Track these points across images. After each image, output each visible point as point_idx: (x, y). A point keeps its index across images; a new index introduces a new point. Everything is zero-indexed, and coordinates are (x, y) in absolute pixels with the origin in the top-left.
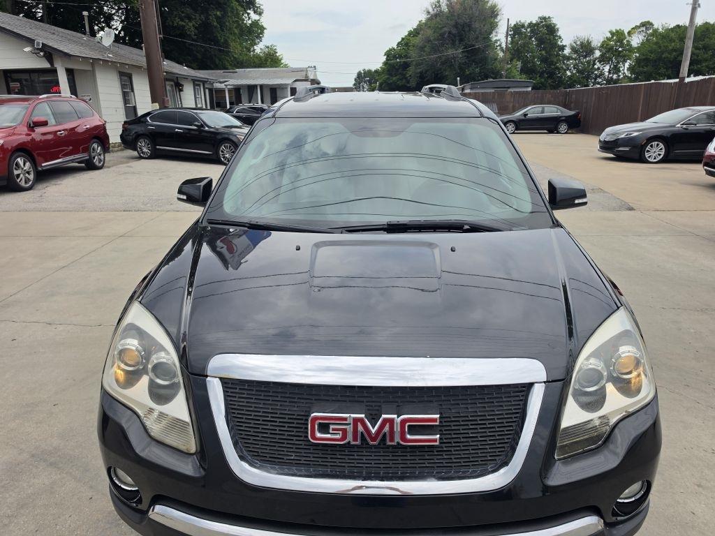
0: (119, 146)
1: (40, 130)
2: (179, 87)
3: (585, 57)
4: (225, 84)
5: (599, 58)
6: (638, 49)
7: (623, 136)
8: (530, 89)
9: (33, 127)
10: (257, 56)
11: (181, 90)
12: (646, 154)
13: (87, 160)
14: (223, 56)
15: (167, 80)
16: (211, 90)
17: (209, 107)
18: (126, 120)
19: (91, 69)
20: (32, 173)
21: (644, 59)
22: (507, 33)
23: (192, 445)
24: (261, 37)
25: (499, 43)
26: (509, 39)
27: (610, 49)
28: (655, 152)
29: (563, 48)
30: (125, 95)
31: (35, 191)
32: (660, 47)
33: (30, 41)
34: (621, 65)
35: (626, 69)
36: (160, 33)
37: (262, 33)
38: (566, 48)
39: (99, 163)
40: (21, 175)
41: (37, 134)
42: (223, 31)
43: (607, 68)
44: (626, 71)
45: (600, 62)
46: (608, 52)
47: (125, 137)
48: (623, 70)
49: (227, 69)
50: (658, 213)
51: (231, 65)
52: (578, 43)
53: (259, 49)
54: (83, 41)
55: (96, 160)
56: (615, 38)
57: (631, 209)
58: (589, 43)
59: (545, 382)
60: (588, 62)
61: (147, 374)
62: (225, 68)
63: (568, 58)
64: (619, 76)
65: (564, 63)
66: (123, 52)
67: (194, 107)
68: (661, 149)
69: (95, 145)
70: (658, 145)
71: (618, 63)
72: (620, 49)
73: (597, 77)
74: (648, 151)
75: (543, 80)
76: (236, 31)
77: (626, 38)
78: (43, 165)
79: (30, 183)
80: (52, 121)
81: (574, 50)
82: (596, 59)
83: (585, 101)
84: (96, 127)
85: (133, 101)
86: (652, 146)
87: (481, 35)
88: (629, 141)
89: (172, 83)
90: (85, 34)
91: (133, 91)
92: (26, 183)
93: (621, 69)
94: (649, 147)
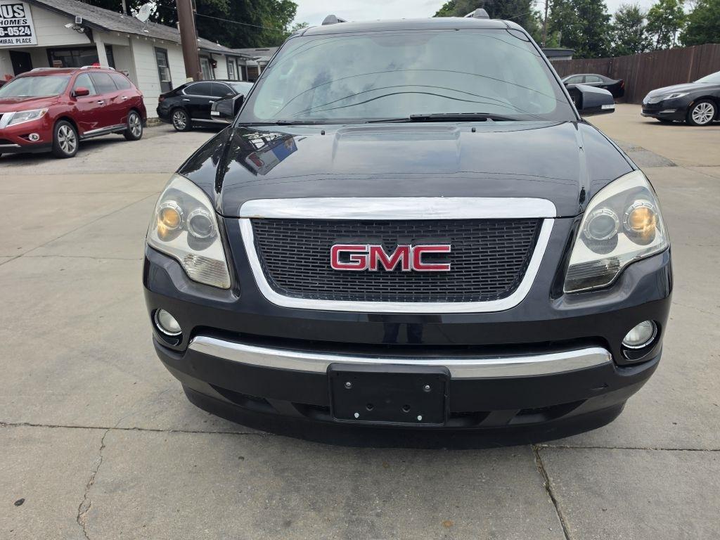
0: (155, 121)
1: (81, 100)
2: (212, 63)
3: (632, 27)
4: (258, 60)
5: (647, 27)
6: (690, 16)
7: (668, 98)
8: (570, 58)
9: (75, 97)
11: (214, 67)
12: (693, 116)
13: (125, 130)
14: (256, 35)
15: (201, 56)
16: (243, 68)
17: (241, 79)
18: (161, 93)
19: (128, 45)
20: (75, 141)
21: (697, 28)
22: (547, 4)
23: (227, 282)
25: (538, 14)
26: (549, 10)
27: (659, 17)
28: (703, 114)
29: (607, 18)
30: (161, 71)
31: (78, 158)
32: (714, 14)
33: (71, 17)
34: (671, 34)
35: (676, 38)
36: (194, 8)
37: (294, 11)
38: (612, 18)
39: (137, 134)
40: (65, 143)
41: (79, 103)
42: (256, 9)
43: (655, 38)
44: (676, 41)
45: (648, 31)
46: (656, 20)
47: (162, 111)
48: (674, 39)
49: (259, 47)
50: (703, 168)
51: (263, 44)
52: (625, 12)
53: (291, 27)
54: (120, 19)
55: (134, 131)
56: (664, 5)
57: (674, 165)
58: (636, 11)
59: (554, 218)
60: (635, 32)
61: (186, 230)
62: (256, 46)
63: (613, 29)
64: (669, 46)
65: (608, 34)
66: (158, 30)
67: (227, 79)
68: (710, 111)
69: (133, 116)
70: (706, 106)
71: (668, 32)
72: (670, 17)
73: (644, 47)
74: (696, 113)
75: (585, 52)
76: (268, 9)
77: (676, 5)
78: (85, 133)
79: (73, 150)
80: (93, 92)
81: (619, 19)
82: (643, 28)
83: (629, 68)
84: (134, 99)
85: (169, 76)
86: (700, 107)
87: (520, 5)
88: (675, 103)
89: (207, 60)
90: (122, 13)
91: (168, 66)
92: (69, 150)
93: (671, 38)
94: (697, 108)
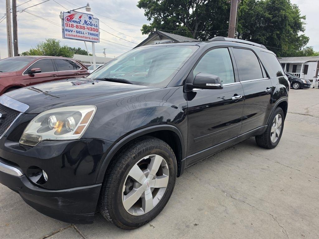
10: (302, 52)
24: (306, 43)
37: (307, 41)
53: (303, 48)
